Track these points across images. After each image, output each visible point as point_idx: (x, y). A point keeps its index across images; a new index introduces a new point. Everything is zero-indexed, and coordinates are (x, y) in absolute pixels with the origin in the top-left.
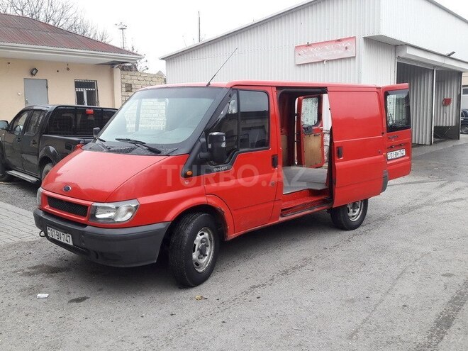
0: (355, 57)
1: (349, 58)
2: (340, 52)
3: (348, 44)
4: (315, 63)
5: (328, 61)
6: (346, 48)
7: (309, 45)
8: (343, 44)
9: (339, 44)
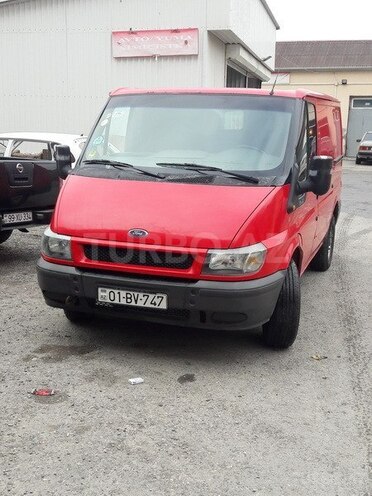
0: (197, 55)
1: (190, 57)
2: (177, 46)
3: (189, 37)
4: (142, 58)
5: (160, 57)
6: (186, 42)
7: (131, 32)
8: (182, 37)
9: (176, 36)
